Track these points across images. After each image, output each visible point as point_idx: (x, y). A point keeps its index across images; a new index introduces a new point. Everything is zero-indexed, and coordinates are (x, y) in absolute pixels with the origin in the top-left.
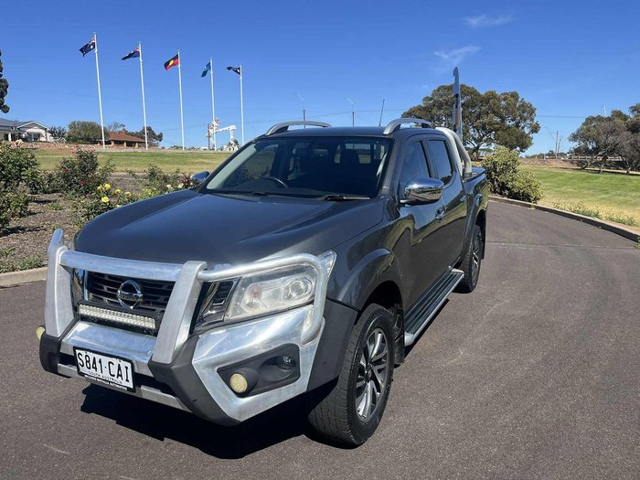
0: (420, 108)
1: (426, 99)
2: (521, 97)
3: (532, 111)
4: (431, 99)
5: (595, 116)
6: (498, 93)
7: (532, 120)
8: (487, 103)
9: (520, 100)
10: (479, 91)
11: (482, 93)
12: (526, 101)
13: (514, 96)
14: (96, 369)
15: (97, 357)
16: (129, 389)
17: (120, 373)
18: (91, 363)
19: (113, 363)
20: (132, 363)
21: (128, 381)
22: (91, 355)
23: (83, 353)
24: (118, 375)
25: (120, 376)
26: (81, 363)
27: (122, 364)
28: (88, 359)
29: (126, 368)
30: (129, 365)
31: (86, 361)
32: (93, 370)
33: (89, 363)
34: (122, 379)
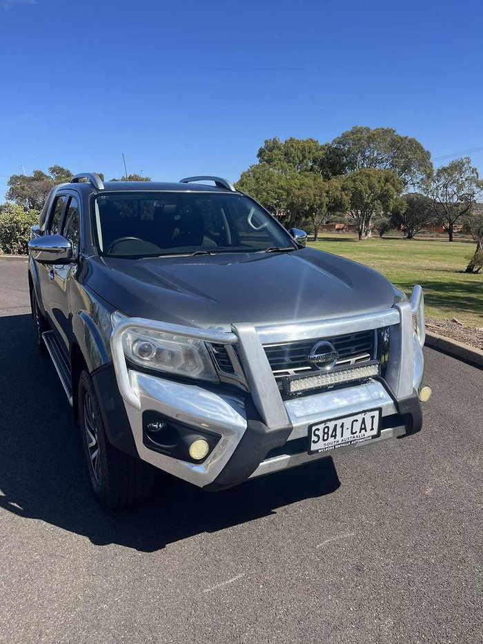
14: (335, 436)
15: (339, 422)
16: (374, 437)
17: (363, 427)
18: (330, 433)
19: (357, 421)
20: (380, 409)
21: (372, 429)
22: (331, 425)
23: (321, 427)
24: (361, 429)
25: (363, 429)
26: (316, 439)
27: (368, 416)
28: (326, 431)
29: (373, 417)
30: (376, 413)
31: (324, 433)
32: (331, 440)
33: (328, 433)
34: (366, 431)
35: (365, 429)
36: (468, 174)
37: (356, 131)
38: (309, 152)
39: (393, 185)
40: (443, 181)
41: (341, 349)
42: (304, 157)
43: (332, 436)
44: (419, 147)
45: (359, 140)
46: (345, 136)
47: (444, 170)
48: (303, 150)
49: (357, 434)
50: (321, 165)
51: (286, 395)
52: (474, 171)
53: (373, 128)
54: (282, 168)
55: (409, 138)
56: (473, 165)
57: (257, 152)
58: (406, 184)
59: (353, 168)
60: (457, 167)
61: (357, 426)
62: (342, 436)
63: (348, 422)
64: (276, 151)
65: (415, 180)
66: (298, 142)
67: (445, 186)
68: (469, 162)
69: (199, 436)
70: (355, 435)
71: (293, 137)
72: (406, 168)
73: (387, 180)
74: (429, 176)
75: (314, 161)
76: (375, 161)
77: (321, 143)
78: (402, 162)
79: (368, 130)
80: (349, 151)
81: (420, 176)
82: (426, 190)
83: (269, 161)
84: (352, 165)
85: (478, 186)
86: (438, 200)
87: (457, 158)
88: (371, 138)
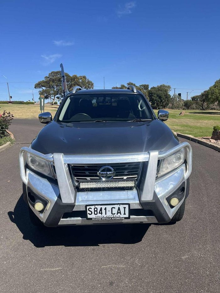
0: (43, 82)
1: (46, 77)
2: (87, 78)
3: (92, 84)
4: (48, 78)
5: (115, 87)
6: (78, 76)
7: (93, 88)
8: (74, 80)
9: (87, 79)
10: (70, 75)
11: (71, 76)
12: (90, 80)
13: (85, 77)
14: (102, 213)
15: (103, 207)
16: (125, 218)
17: (119, 212)
18: (98, 211)
19: (115, 208)
20: (129, 204)
21: (125, 214)
22: (99, 208)
23: (93, 207)
24: (118, 213)
25: (119, 213)
26: (90, 213)
27: (122, 207)
28: (96, 209)
29: (125, 208)
30: (127, 206)
31: (95, 211)
32: (99, 215)
33: (97, 211)
34: (121, 214)
35: (120, 213)
41: (118, 171)
43: (99, 213)
49: (116, 215)
51: (78, 189)
61: (115, 211)
62: (106, 214)
63: (109, 208)
69: (40, 201)
70: (114, 215)
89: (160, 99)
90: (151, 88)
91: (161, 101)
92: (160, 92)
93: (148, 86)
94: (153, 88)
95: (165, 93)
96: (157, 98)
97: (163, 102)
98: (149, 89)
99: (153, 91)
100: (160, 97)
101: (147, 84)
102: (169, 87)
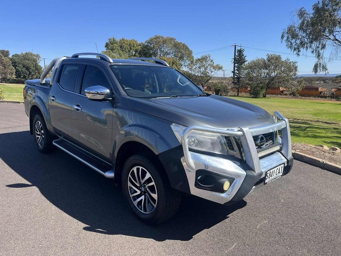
20: (283, 164)
27: (280, 167)
29: (282, 167)
34: (280, 173)
36: (209, 62)
37: (157, 38)
38: (133, 46)
39: (176, 66)
40: (198, 65)
42: (131, 49)
44: (187, 48)
45: (159, 42)
46: (151, 40)
47: (199, 60)
48: (130, 45)
50: (140, 54)
52: (212, 61)
53: (165, 37)
54: (119, 54)
55: (183, 43)
56: (211, 58)
57: (105, 45)
58: (182, 65)
59: (155, 56)
60: (204, 59)
64: (116, 45)
65: (186, 64)
66: (127, 41)
67: (199, 68)
68: (209, 57)
69: (226, 180)
71: (124, 38)
72: (181, 58)
73: (173, 63)
74: (192, 62)
75: (136, 51)
76: (167, 54)
77: (139, 42)
78: (180, 55)
79: (163, 37)
80: (154, 47)
81: (188, 62)
82: (191, 69)
83: (112, 50)
84: (155, 54)
85: (214, 68)
86: (196, 75)
87: (204, 55)
88: (164, 42)
89: (28, 71)
90: (13, 56)
91: (30, 73)
92: (27, 61)
93: (8, 52)
94: (16, 55)
95: (34, 63)
96: (24, 70)
97: (33, 75)
98: (10, 56)
99: (17, 60)
100: (28, 69)
101: (6, 50)
102: (38, 56)
